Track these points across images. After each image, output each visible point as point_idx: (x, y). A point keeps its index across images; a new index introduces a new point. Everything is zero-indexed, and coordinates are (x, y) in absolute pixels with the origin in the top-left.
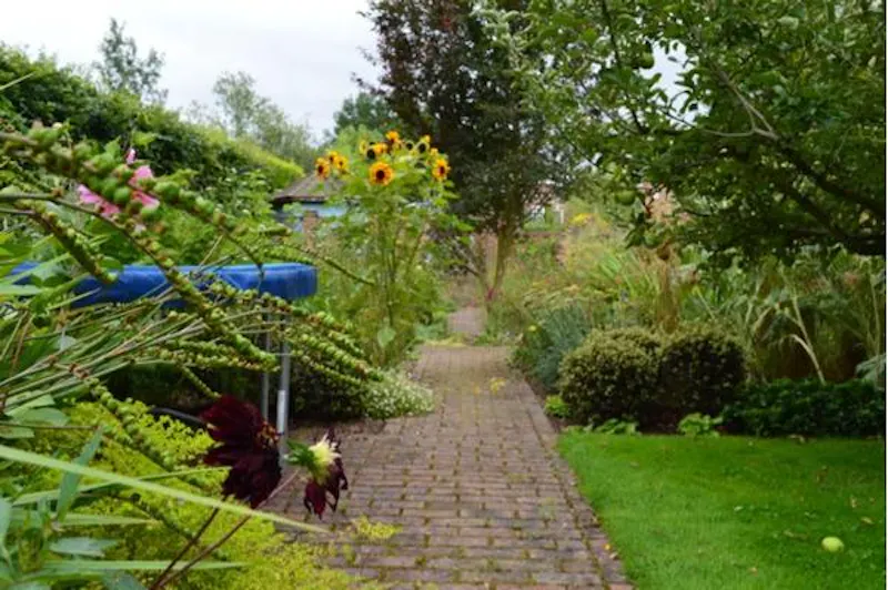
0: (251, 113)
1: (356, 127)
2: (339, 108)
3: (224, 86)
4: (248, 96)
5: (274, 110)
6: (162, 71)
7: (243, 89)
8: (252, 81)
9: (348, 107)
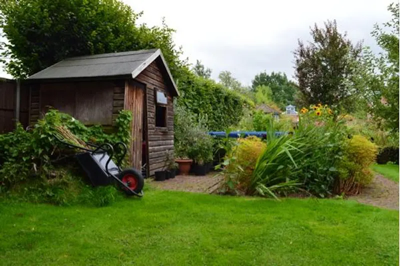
0: (230, 83)
1: (261, 85)
2: (254, 78)
3: (222, 76)
4: (229, 78)
5: (237, 82)
6: (211, 74)
7: (227, 77)
8: (231, 74)
9: (257, 78)
